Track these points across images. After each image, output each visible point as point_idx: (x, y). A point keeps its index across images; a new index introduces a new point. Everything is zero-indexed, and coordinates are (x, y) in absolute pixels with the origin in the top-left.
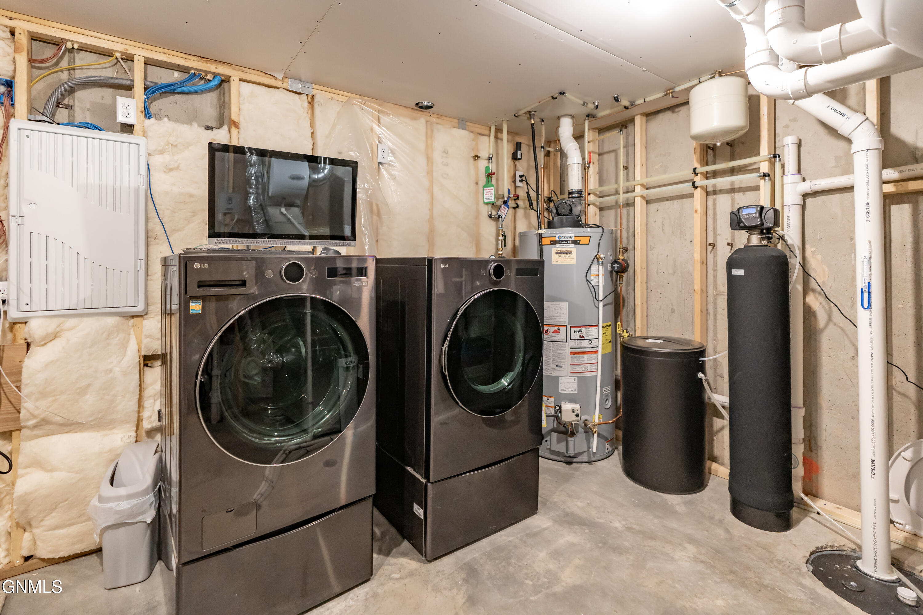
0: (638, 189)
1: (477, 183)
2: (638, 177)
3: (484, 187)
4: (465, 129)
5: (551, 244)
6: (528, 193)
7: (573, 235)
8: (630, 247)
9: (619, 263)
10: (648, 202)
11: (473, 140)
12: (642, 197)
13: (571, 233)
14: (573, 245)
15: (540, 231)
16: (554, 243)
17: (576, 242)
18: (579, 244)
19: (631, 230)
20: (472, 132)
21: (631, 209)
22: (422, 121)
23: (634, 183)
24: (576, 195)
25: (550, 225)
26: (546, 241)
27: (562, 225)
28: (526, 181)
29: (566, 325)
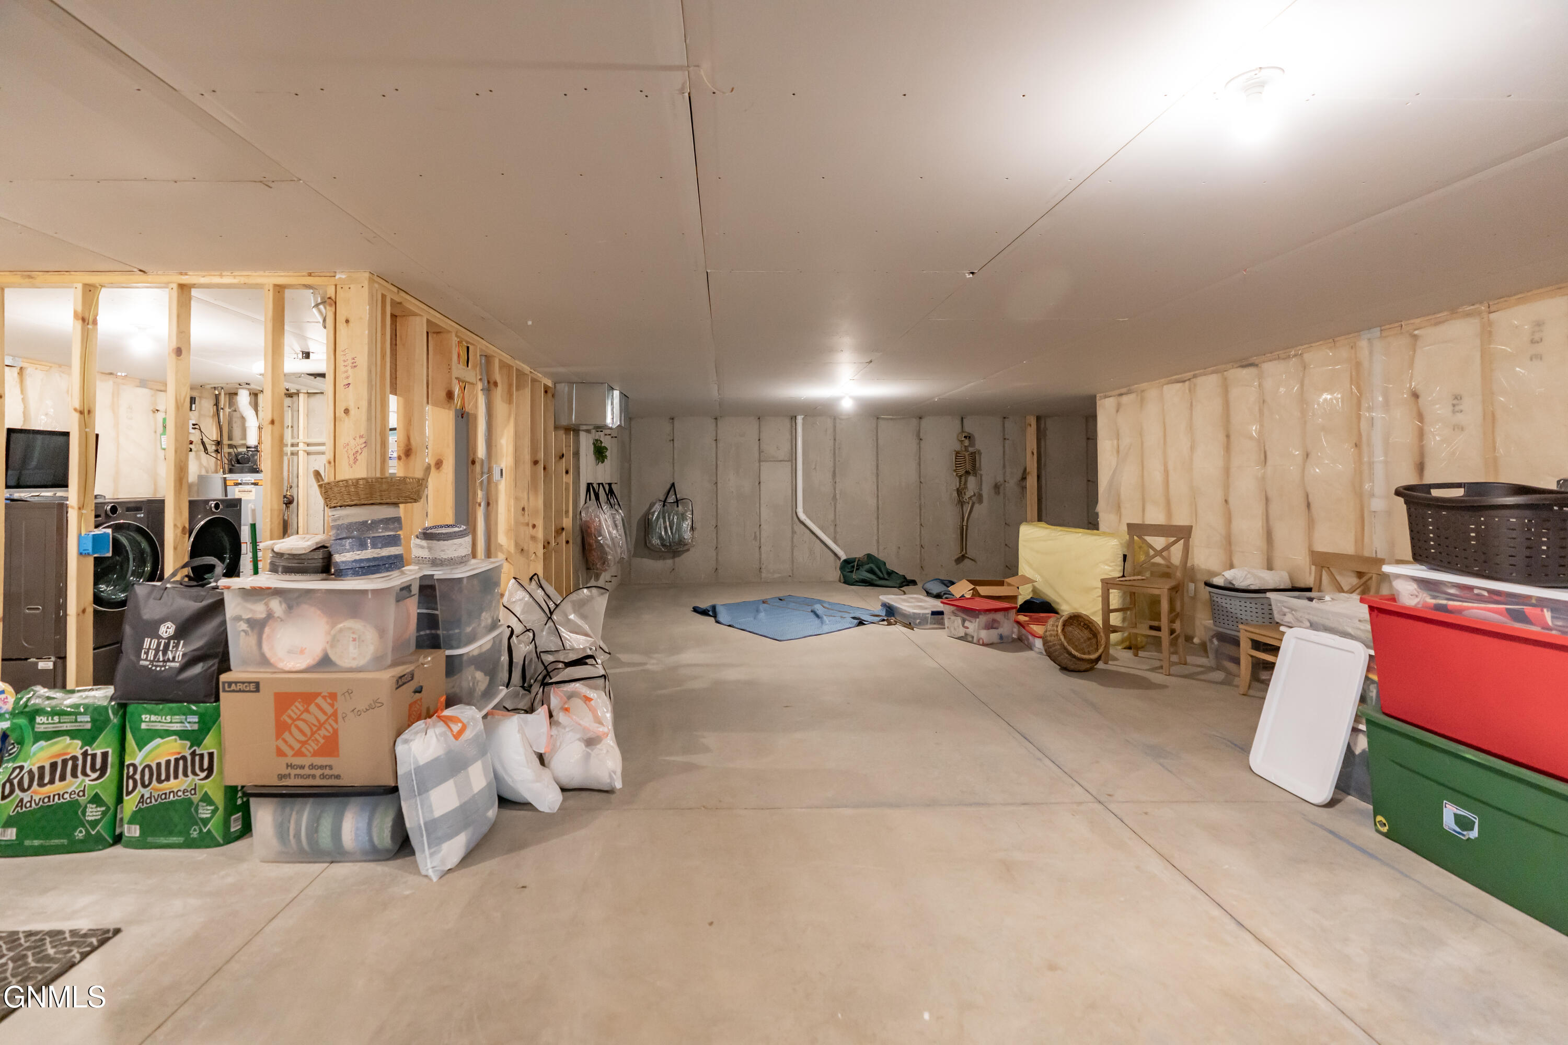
0: (301, 445)
1: (155, 432)
2: (301, 437)
3: (161, 435)
4: (146, 388)
5: (235, 485)
6: (202, 439)
7: (253, 479)
8: (294, 485)
9: (287, 498)
10: (308, 454)
11: (152, 396)
12: (305, 451)
13: (249, 477)
14: (253, 486)
15: (225, 476)
16: (237, 484)
17: (255, 484)
18: (257, 485)
19: (295, 473)
20: (151, 389)
21: (295, 457)
22: (111, 383)
23: (298, 441)
24: (253, 450)
25: (231, 471)
26: (228, 483)
27: (242, 471)
28: (200, 429)
29: (246, 543)
